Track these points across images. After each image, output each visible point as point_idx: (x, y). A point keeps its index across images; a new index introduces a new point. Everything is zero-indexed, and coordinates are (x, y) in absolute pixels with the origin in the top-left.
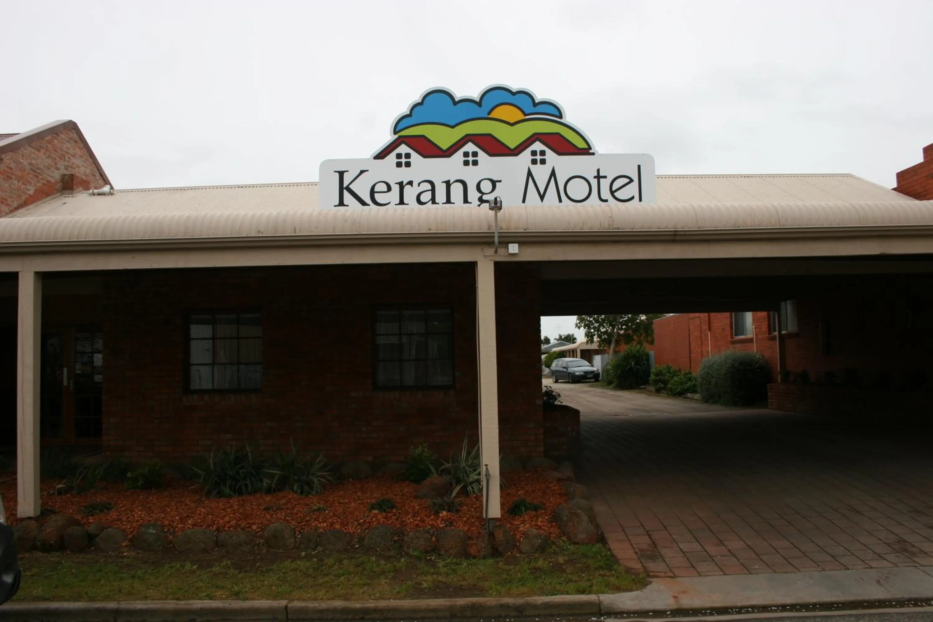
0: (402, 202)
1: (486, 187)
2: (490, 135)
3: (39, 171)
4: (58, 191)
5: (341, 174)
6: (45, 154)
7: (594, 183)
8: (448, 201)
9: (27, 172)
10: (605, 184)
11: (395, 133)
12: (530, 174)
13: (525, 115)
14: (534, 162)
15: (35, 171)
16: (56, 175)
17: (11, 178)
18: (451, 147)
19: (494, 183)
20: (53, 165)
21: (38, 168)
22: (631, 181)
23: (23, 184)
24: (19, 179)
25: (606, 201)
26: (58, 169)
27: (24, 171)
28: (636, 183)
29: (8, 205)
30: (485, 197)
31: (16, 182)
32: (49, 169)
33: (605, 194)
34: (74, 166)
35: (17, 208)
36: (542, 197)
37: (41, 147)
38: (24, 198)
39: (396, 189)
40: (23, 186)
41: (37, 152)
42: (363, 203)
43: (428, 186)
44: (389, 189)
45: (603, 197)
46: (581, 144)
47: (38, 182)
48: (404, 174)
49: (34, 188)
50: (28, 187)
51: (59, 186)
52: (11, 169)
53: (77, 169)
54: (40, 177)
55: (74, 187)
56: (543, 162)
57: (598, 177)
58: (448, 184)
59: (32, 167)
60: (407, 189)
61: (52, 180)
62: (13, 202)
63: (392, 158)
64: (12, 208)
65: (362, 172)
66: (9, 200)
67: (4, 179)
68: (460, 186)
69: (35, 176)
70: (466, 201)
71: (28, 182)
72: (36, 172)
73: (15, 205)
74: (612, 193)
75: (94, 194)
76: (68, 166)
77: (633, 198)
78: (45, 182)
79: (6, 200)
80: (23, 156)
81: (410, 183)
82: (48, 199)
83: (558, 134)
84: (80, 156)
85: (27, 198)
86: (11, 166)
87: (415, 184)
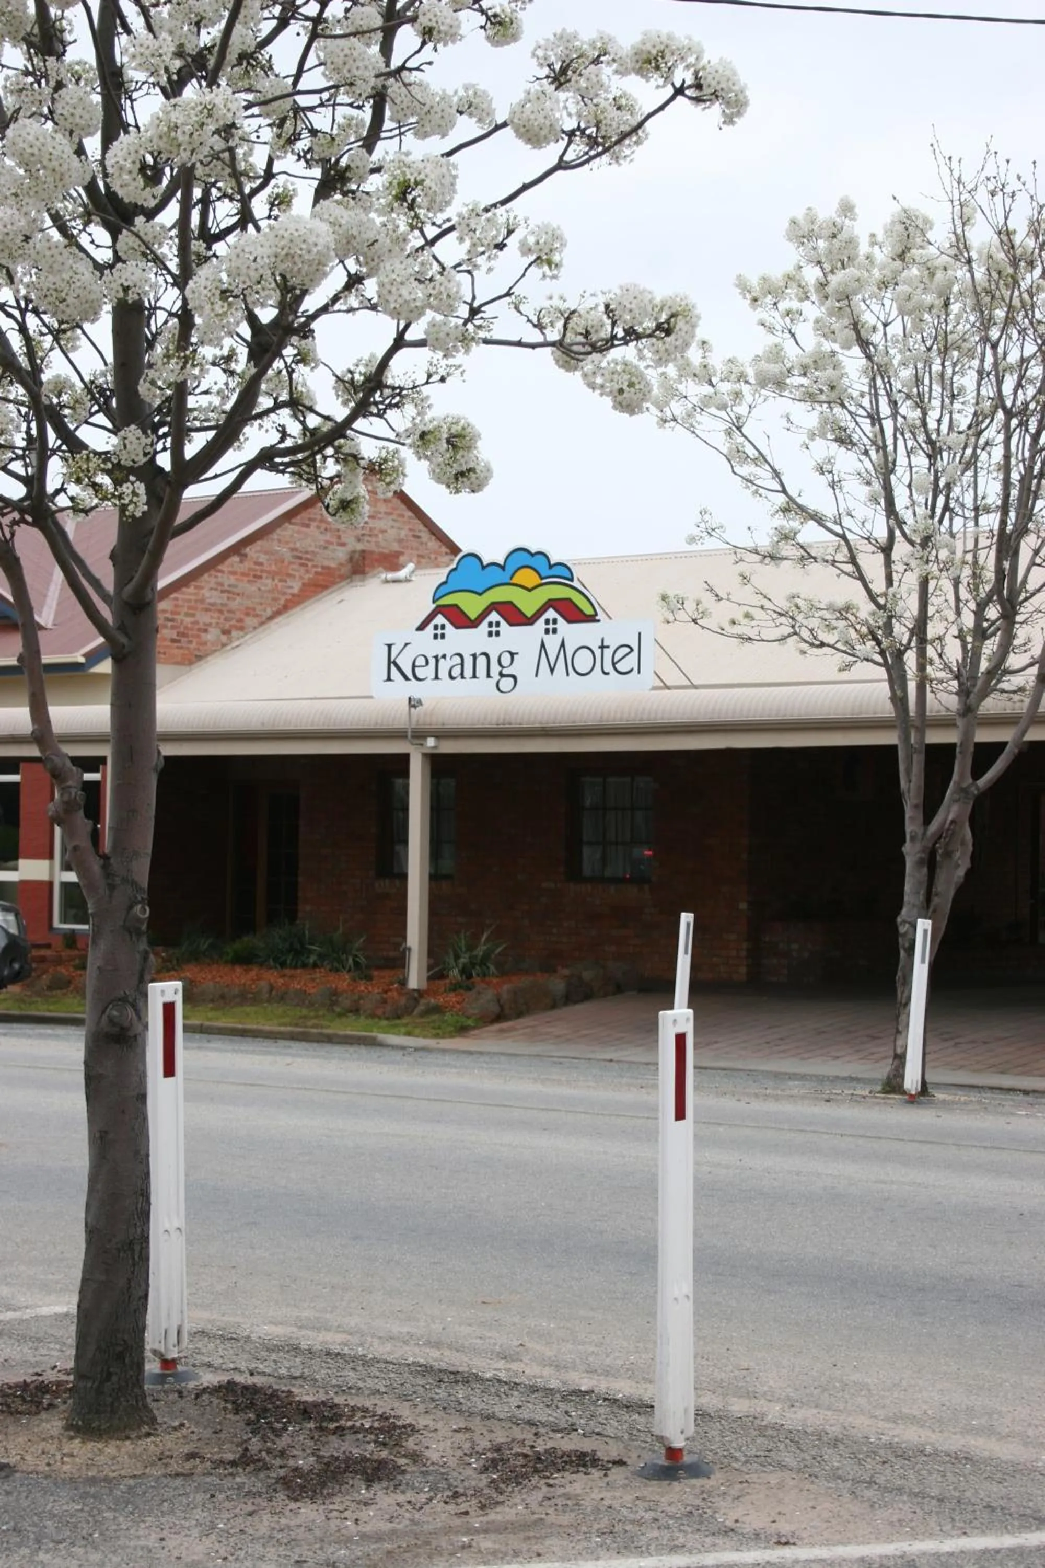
0: (437, 678)
1: (506, 660)
2: (510, 603)
3: (309, 556)
4: (343, 578)
5: (389, 646)
6: (318, 527)
7: (598, 652)
8: (474, 676)
9: (286, 563)
10: (608, 653)
11: (434, 602)
12: (543, 645)
13: (542, 578)
14: (547, 631)
15: (300, 558)
16: (341, 554)
17: (261, 577)
18: (479, 616)
19: (512, 655)
20: (335, 540)
21: (307, 552)
22: (632, 650)
23: (280, 581)
24: (273, 575)
25: (607, 674)
26: (343, 545)
27: (283, 562)
28: (635, 654)
29: (257, 616)
30: (505, 672)
31: (269, 581)
32: (326, 548)
33: (608, 667)
34: (376, 532)
35: (271, 618)
36: (552, 670)
37: (310, 519)
38: (282, 602)
39: (432, 662)
40: (280, 584)
41: (304, 529)
42: (406, 678)
43: (457, 660)
44: (427, 663)
45: (606, 670)
46: (588, 611)
47: (307, 572)
48: (439, 647)
49: (300, 584)
50: (290, 583)
51: (345, 570)
52: (261, 564)
53: (380, 536)
54: (310, 564)
55: (367, 569)
56: (555, 631)
57: (602, 647)
58: (474, 657)
59: (295, 553)
60: (442, 661)
61: (333, 565)
62: (265, 610)
63: (430, 628)
64: (264, 619)
65: (406, 644)
66: (258, 608)
67: (249, 581)
68: (484, 658)
69: (302, 565)
70: (489, 676)
71: (289, 575)
72: (302, 558)
73: (269, 612)
74: (614, 664)
75: (386, 581)
76: (363, 535)
77: (631, 670)
78: (319, 570)
79: (254, 609)
80: (279, 541)
81: (444, 656)
82: (325, 593)
83: (569, 600)
84: (386, 513)
85: (287, 600)
86: (261, 560)
87: (448, 658)
